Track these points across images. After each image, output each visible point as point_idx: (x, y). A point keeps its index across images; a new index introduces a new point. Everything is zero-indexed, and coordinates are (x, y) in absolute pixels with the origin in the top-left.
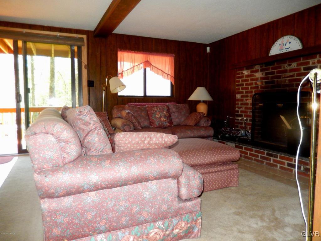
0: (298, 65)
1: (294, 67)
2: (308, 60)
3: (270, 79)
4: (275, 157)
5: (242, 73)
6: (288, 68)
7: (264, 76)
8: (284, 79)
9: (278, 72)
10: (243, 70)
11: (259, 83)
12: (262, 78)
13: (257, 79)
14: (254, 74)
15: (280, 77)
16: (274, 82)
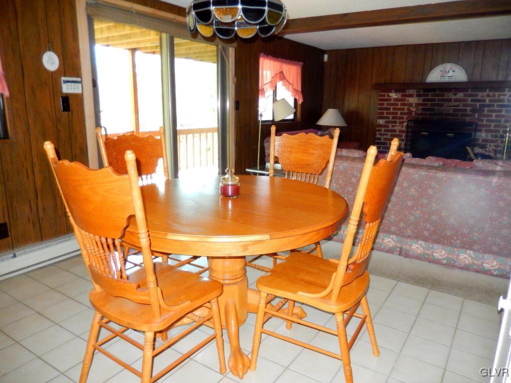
0: (465, 95)
1: (461, 97)
2: (476, 92)
3: (429, 106)
5: (388, 96)
6: (454, 97)
7: (420, 102)
8: (446, 108)
10: (391, 91)
11: (413, 109)
12: (418, 105)
13: (411, 105)
14: (407, 98)
15: (442, 105)
16: (434, 110)
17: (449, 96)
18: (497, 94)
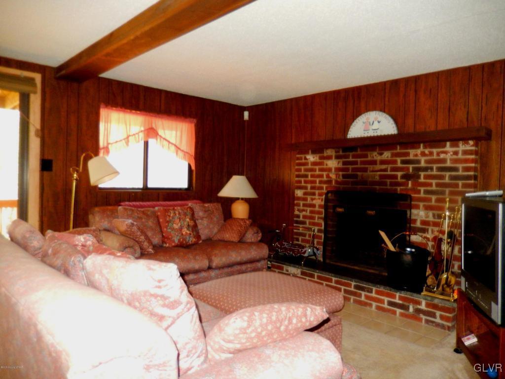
0: (393, 155)
1: (388, 157)
2: (407, 149)
3: (350, 171)
4: (368, 291)
5: (306, 159)
6: (379, 158)
7: (340, 165)
8: (371, 173)
9: (363, 163)
10: (307, 153)
11: (333, 176)
12: (337, 169)
13: (330, 170)
14: (325, 161)
15: (365, 170)
16: (356, 176)
17: (373, 157)
18: (435, 151)
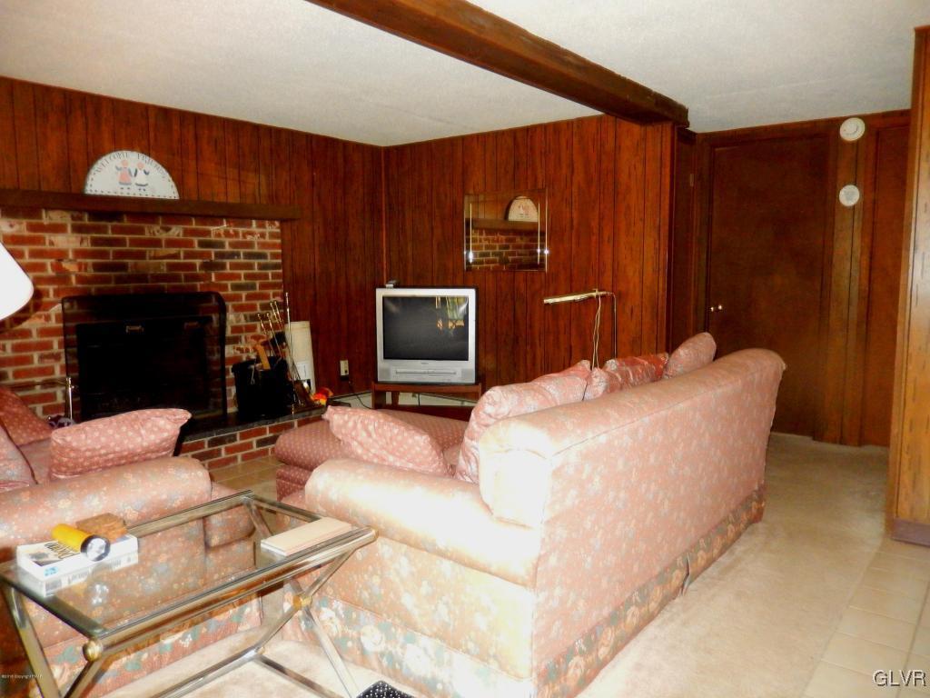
0: (186, 232)
1: (178, 235)
2: (205, 224)
6: (163, 236)
7: (87, 246)
8: (152, 261)
11: (71, 267)
12: (81, 254)
13: (60, 255)
14: (48, 236)
15: (141, 255)
16: (123, 267)
17: (154, 234)
